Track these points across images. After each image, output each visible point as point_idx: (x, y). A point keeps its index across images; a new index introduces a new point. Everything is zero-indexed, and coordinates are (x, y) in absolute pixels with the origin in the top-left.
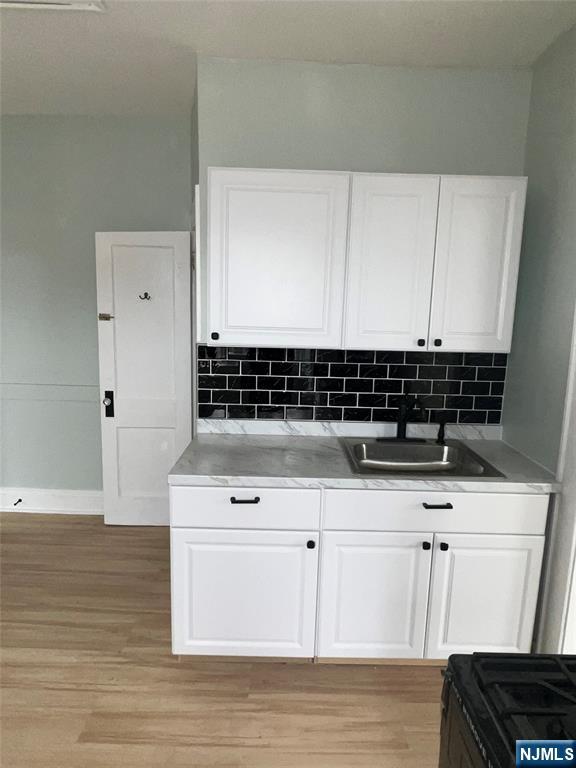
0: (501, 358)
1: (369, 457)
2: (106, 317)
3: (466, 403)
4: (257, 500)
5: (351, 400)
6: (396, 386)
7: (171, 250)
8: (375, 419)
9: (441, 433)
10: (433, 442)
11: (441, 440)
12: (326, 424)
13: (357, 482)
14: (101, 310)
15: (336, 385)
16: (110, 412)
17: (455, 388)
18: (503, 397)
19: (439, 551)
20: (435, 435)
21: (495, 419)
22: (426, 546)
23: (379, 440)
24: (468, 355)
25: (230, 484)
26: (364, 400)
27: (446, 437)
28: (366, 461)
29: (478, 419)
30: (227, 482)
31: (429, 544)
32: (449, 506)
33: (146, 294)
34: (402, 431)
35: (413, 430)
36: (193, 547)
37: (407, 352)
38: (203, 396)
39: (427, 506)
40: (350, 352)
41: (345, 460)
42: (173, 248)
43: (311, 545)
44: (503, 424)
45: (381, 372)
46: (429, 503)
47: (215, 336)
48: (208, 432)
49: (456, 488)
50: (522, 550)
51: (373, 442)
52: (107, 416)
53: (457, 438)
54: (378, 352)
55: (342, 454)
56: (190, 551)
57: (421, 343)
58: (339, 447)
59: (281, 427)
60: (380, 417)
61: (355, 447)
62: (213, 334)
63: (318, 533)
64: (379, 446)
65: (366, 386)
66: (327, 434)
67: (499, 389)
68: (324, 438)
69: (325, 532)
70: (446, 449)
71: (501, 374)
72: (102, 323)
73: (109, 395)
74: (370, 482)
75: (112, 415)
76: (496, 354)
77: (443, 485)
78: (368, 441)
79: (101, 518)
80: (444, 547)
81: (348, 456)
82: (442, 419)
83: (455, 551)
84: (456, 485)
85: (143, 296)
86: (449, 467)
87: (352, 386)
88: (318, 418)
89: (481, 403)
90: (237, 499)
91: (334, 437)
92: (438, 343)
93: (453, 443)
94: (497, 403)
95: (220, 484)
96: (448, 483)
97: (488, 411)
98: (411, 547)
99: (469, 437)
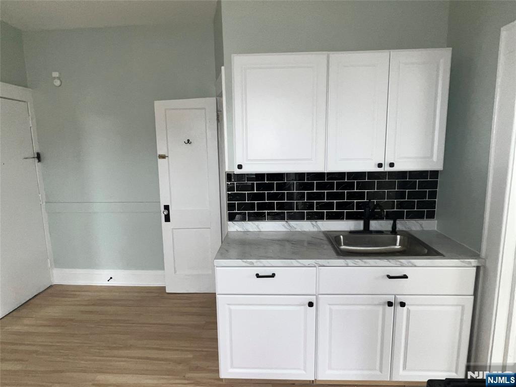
0: (435, 174)
1: (345, 245)
2: (163, 157)
3: (410, 205)
4: (273, 276)
5: (330, 206)
6: (361, 195)
7: (204, 110)
8: (348, 218)
9: (394, 226)
10: (389, 232)
11: (394, 231)
12: (314, 223)
13: (341, 262)
14: (160, 152)
15: (320, 196)
16: (167, 219)
17: (402, 195)
18: (436, 200)
19: (399, 308)
20: (390, 228)
21: (431, 216)
22: (390, 304)
23: (351, 232)
24: (410, 172)
25: (255, 264)
26: (339, 206)
27: (397, 229)
28: (343, 247)
29: (419, 216)
30: (253, 264)
31: (392, 303)
32: (405, 277)
33: (188, 140)
34: (367, 225)
35: (374, 225)
36: (232, 307)
37: (368, 172)
38: (231, 207)
39: (390, 277)
40: (329, 174)
41: (330, 247)
42: (205, 109)
43: (311, 304)
44: (437, 219)
45: (351, 186)
46: (391, 275)
47: (240, 167)
48: (235, 230)
49: (410, 264)
50: (457, 305)
51: (347, 234)
52: (166, 221)
53: (404, 229)
54: (348, 173)
55: (327, 242)
56: (230, 311)
57: (380, 165)
58: (325, 238)
59: (283, 225)
60: (350, 217)
61: (335, 237)
62: (238, 165)
63: (315, 296)
64: (352, 237)
65: (341, 196)
66: (315, 229)
67: (433, 195)
68: (314, 232)
69: (320, 296)
70: (398, 237)
71: (435, 185)
72: (160, 161)
73: (167, 208)
74: (350, 262)
75: (169, 221)
76: (430, 171)
77: (400, 262)
78: (344, 234)
79: (164, 288)
80: (403, 304)
81: (332, 244)
82: (394, 217)
83: (410, 308)
84: (410, 262)
85: (187, 142)
86: (402, 250)
87: (331, 196)
88: (308, 219)
89: (421, 205)
90: (260, 275)
91: (320, 231)
92: (392, 165)
93: (402, 233)
94: (432, 205)
95: (248, 265)
96: (404, 261)
97: (427, 210)
98: (379, 304)
99: (414, 229)
